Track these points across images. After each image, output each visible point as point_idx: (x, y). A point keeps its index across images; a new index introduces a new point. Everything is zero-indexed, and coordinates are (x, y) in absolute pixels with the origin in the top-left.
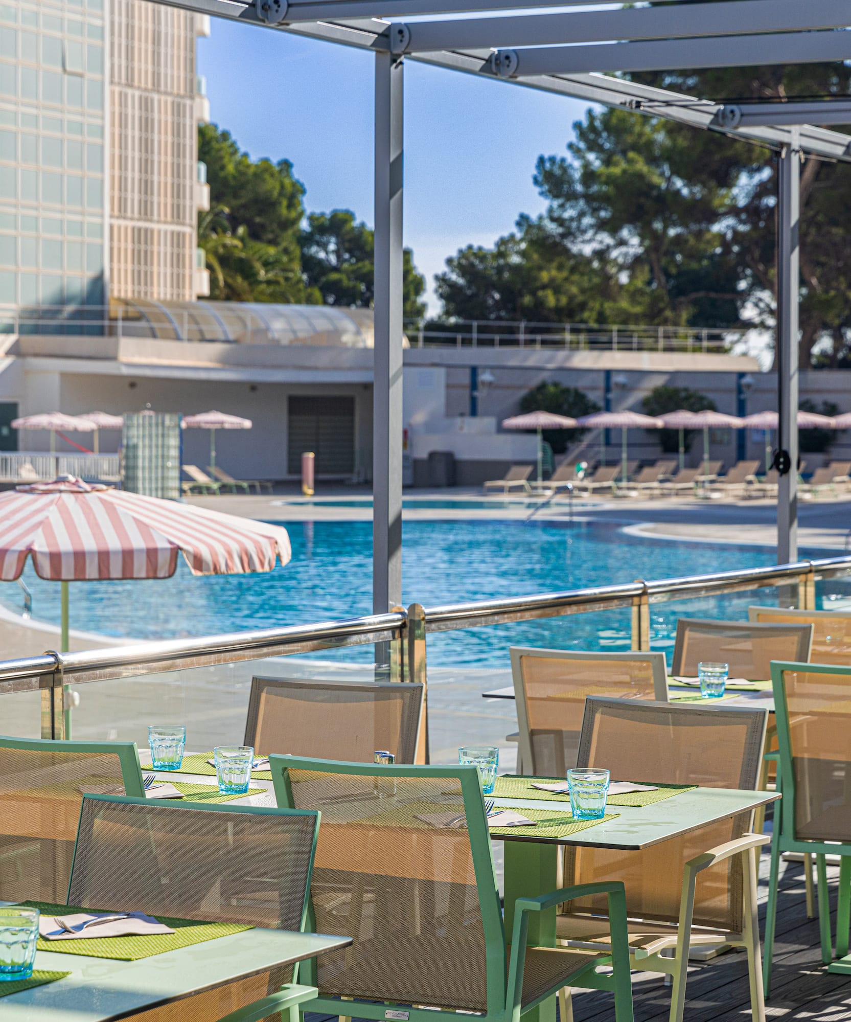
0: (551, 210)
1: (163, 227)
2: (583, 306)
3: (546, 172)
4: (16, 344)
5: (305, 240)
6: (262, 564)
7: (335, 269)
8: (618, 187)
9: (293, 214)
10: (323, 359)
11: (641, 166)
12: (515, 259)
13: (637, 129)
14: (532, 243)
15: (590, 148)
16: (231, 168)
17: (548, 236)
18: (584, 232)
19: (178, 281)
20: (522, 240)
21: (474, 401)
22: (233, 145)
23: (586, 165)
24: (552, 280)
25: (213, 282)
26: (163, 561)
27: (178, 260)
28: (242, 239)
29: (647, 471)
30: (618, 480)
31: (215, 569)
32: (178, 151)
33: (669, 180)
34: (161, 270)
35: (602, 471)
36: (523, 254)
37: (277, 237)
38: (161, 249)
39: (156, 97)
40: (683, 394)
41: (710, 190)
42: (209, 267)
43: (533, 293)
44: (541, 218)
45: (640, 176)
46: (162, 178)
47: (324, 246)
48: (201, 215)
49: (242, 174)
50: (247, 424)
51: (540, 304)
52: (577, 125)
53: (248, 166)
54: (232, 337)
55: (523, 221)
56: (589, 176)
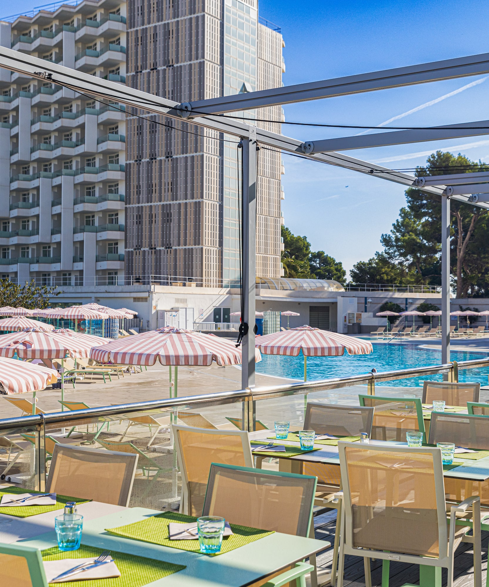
0: (385, 250)
1: (271, 256)
2: (395, 279)
3: (384, 238)
4: (230, 291)
5: (310, 260)
6: (367, 352)
7: (319, 268)
8: (406, 243)
9: (307, 252)
10: (320, 295)
11: (414, 237)
12: (374, 265)
13: (412, 226)
14: (379, 260)
15: (398, 232)
16: (289, 238)
17: (385, 258)
18: (396, 257)
19: (275, 272)
20: (376, 259)
21: (366, 307)
22: (289, 232)
23: (396, 237)
24: (386, 271)
25: (286, 272)
26: (340, 350)
27: (275, 266)
28: (294, 259)
29: (421, 329)
30: (412, 331)
31: (355, 353)
32: (275, 233)
33: (422, 240)
34: (270, 269)
35: (407, 329)
36: (376, 263)
37: (302, 259)
38: (271, 263)
39: (269, 217)
40: (430, 305)
41: (435, 244)
42: (284, 268)
43: (380, 275)
44: (382, 252)
45: (414, 240)
46: (270, 242)
47: (315, 262)
48: (282, 252)
49: (292, 240)
50: (299, 314)
51: (382, 278)
52: (394, 225)
53: (294, 238)
54: (292, 289)
55: (377, 254)
56: (397, 240)
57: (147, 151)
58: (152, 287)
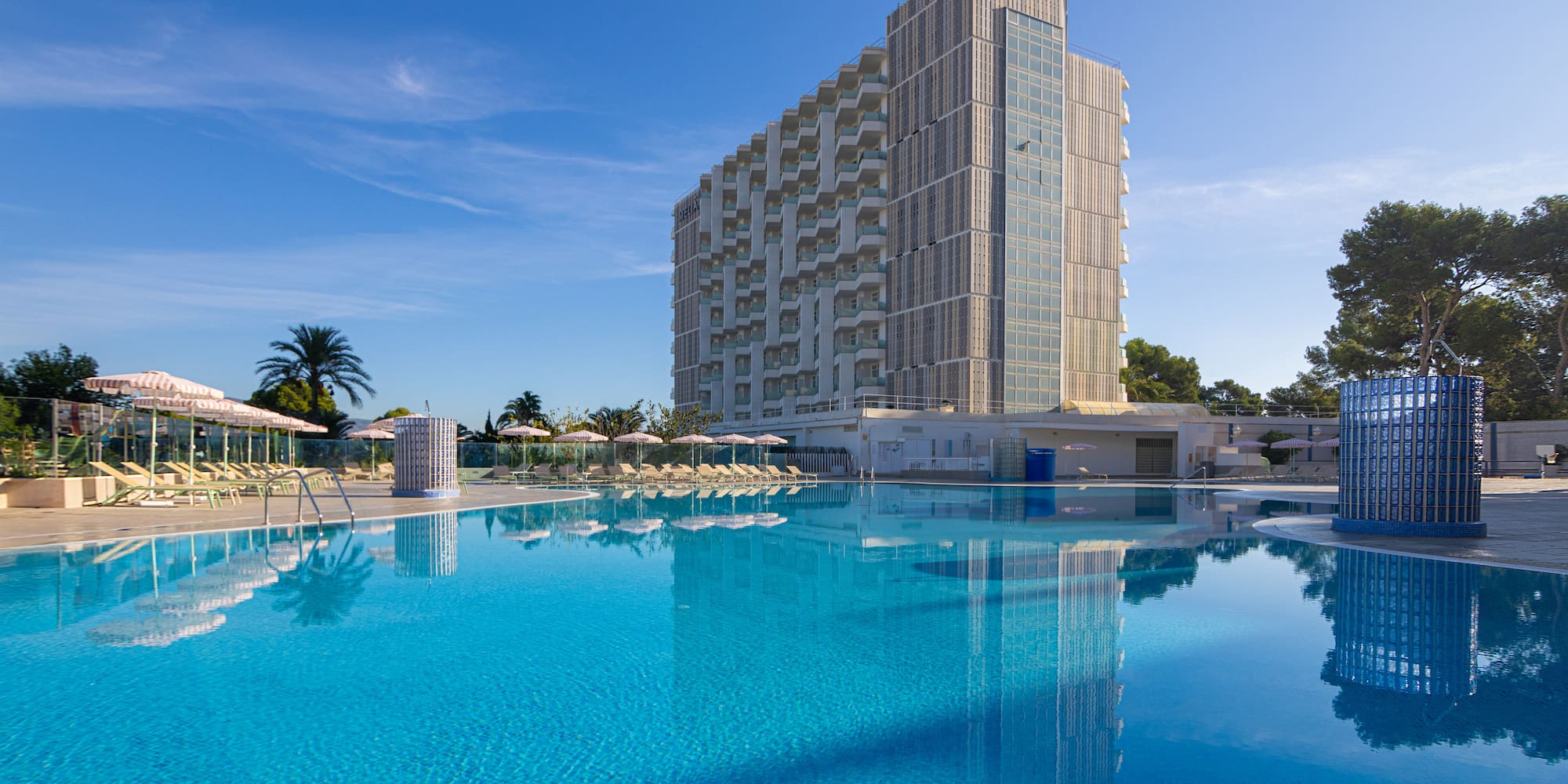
21: (1231, 439)
27: (1110, 388)
32: (1110, 344)
39: (1099, 322)
44: (1308, 373)
45: (1360, 351)
55: (1301, 375)
56: (1332, 352)
57: (908, 242)
58: (864, 410)
